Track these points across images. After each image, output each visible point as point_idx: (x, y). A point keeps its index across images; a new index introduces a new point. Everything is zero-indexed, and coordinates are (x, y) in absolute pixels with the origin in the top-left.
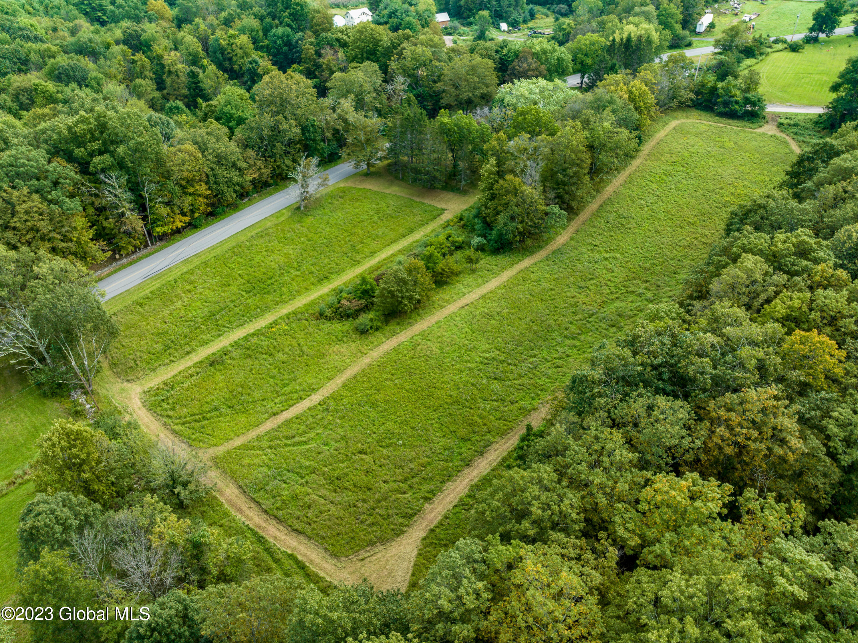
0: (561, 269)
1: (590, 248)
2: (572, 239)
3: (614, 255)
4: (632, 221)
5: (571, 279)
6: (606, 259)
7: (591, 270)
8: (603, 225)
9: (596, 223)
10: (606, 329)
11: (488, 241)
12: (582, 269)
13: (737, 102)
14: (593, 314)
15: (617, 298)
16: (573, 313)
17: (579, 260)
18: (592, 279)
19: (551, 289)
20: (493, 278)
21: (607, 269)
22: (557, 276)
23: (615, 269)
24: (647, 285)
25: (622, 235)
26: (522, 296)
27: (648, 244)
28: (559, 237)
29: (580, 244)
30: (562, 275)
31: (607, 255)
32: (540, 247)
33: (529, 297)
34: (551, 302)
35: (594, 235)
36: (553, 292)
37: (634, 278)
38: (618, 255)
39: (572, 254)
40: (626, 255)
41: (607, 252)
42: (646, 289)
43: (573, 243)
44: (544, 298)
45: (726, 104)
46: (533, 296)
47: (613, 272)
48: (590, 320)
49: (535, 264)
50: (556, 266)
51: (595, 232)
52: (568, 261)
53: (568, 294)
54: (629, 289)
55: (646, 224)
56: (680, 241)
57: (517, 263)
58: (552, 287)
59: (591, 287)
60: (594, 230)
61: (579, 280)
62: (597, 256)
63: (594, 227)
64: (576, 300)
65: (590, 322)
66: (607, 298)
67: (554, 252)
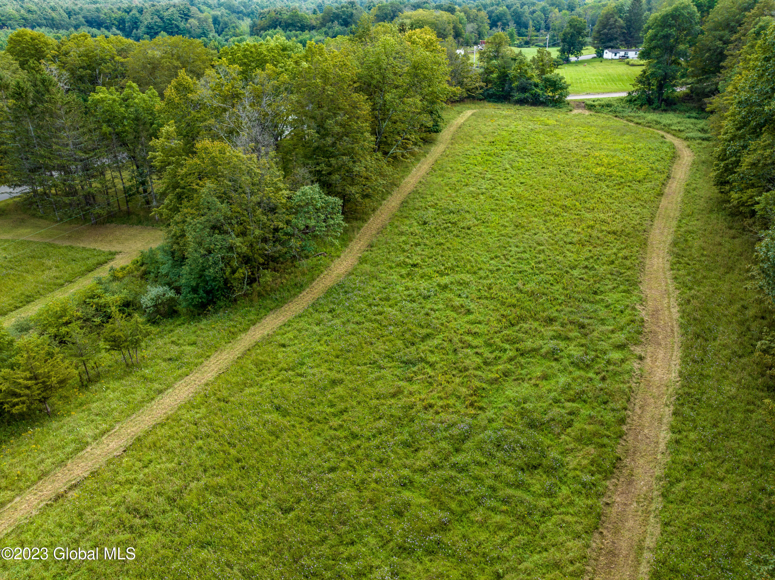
0: (351, 327)
1: (404, 272)
2: (362, 261)
3: (458, 277)
4: (467, 215)
5: (380, 346)
6: (445, 287)
7: (421, 316)
8: (416, 228)
9: (404, 228)
10: (519, 485)
11: (178, 290)
12: (400, 317)
13: (536, 85)
14: (465, 438)
15: (506, 374)
16: (406, 445)
17: (388, 299)
18: (428, 336)
19: (334, 383)
20: (181, 377)
21: (454, 309)
22: (342, 344)
23: (472, 306)
24: (556, 327)
25: (458, 240)
26: (252, 420)
27: (514, 249)
28: (337, 261)
29: (381, 267)
30: (354, 340)
31: (445, 280)
32: (300, 287)
33: (275, 416)
34: (335, 422)
35: (407, 247)
36: (339, 390)
37: (522, 319)
38: (466, 277)
39: (369, 289)
40: (481, 273)
41: (442, 274)
42: (558, 337)
43: (367, 267)
44: (315, 412)
45: (523, 89)
46: (285, 413)
47: (469, 312)
48: (458, 458)
49: (288, 324)
50: (337, 321)
51: (405, 243)
52: (363, 306)
53: (381, 387)
54: (521, 346)
55: (494, 217)
56: (566, 235)
57: (246, 330)
58: (334, 375)
59: (432, 358)
60: (404, 238)
61: (399, 343)
62: (424, 284)
63: (402, 234)
64: (404, 401)
65: (463, 469)
66: (481, 379)
67: (329, 292)
